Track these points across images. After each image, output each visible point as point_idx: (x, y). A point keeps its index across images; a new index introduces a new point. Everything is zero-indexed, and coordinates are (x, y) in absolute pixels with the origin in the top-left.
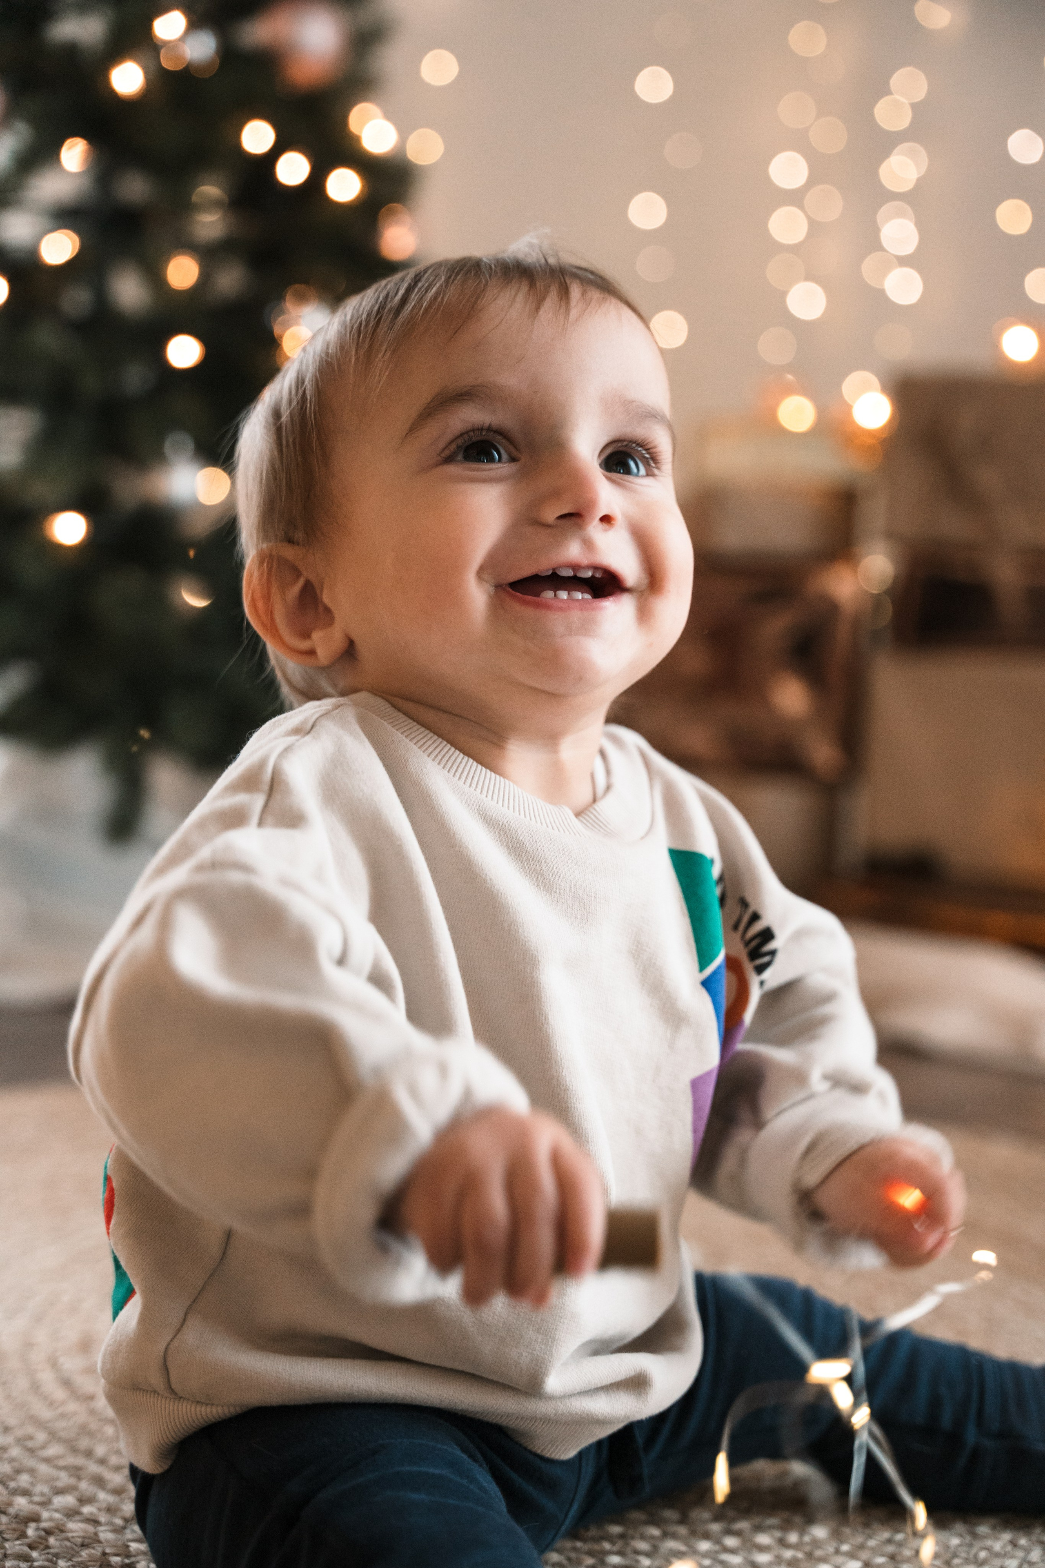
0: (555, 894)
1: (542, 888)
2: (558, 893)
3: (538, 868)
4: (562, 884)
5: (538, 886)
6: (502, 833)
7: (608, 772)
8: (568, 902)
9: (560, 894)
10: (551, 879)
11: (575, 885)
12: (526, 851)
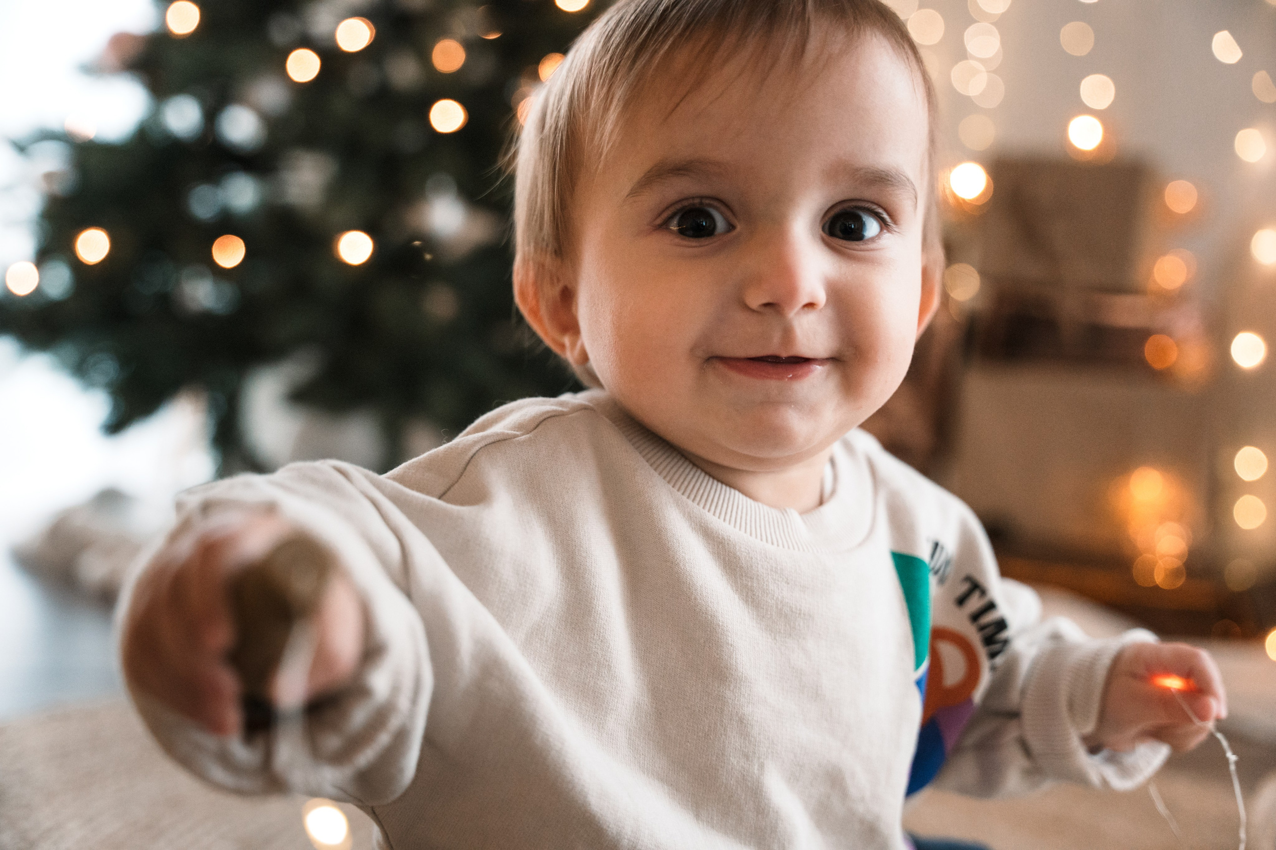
0: (762, 610)
1: (750, 603)
2: (765, 609)
3: (749, 584)
4: (770, 601)
5: (747, 601)
6: (720, 547)
7: (835, 478)
8: (774, 618)
9: (767, 610)
10: (760, 595)
11: (781, 602)
12: (741, 567)
